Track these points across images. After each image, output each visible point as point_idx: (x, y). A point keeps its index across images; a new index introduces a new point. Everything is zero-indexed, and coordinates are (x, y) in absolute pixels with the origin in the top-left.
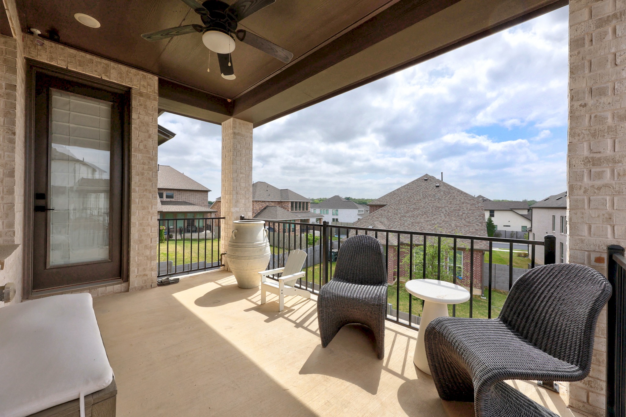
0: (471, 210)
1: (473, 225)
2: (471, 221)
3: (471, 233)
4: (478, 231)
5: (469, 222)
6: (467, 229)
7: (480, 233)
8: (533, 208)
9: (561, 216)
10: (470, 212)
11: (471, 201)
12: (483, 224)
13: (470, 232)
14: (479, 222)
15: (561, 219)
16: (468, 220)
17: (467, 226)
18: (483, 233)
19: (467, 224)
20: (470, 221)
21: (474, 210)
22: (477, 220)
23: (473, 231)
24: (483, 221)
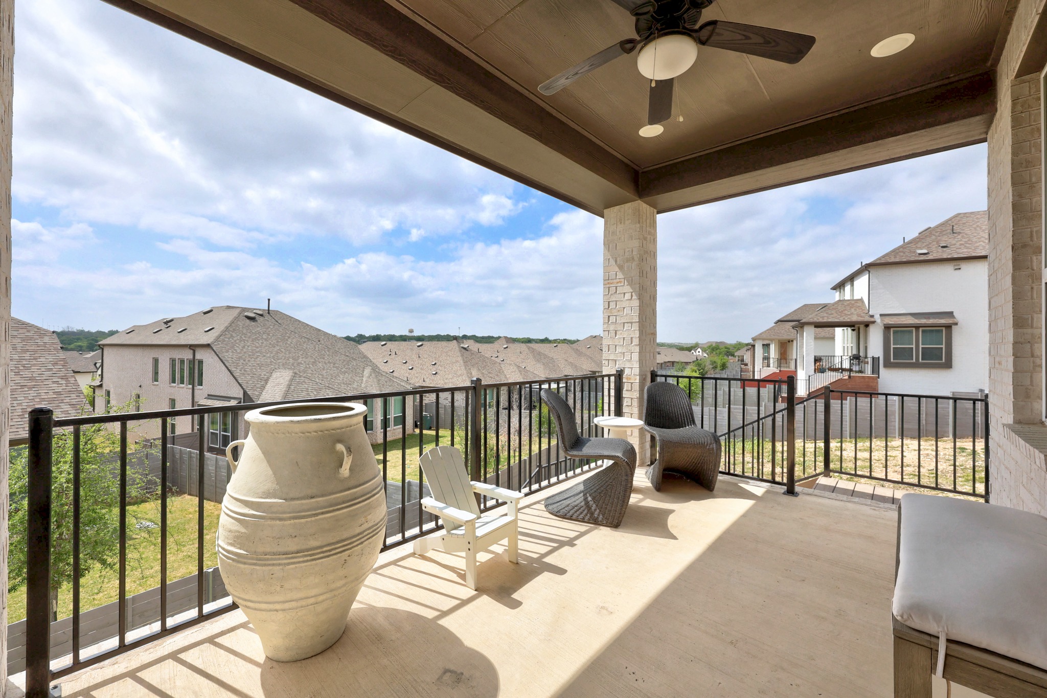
0: (28, 350)
1: (45, 383)
2: (37, 376)
3: (47, 403)
4: (62, 396)
5: (32, 379)
6: (32, 393)
7: (69, 398)
8: (104, 345)
9: (170, 358)
10: (27, 356)
11: (21, 331)
12: (69, 379)
13: (43, 400)
14: (59, 377)
15: (170, 363)
16: (27, 374)
17: (30, 388)
18: (76, 398)
19: (28, 384)
20: (34, 375)
21: (35, 351)
22: (51, 372)
23: (49, 397)
24: (68, 375)
